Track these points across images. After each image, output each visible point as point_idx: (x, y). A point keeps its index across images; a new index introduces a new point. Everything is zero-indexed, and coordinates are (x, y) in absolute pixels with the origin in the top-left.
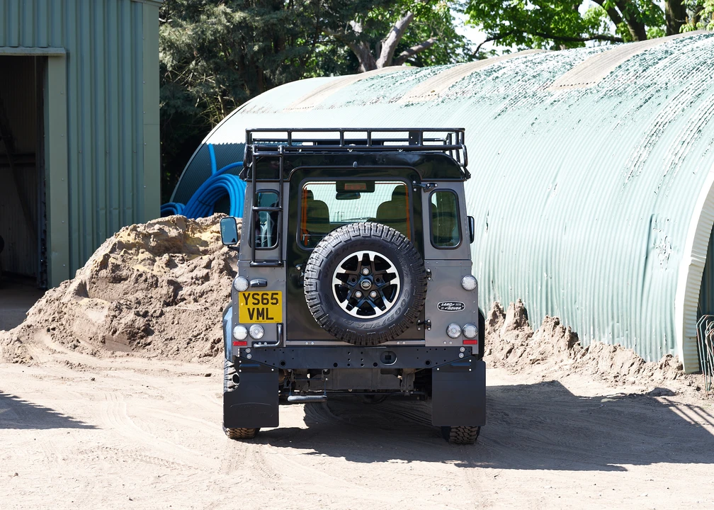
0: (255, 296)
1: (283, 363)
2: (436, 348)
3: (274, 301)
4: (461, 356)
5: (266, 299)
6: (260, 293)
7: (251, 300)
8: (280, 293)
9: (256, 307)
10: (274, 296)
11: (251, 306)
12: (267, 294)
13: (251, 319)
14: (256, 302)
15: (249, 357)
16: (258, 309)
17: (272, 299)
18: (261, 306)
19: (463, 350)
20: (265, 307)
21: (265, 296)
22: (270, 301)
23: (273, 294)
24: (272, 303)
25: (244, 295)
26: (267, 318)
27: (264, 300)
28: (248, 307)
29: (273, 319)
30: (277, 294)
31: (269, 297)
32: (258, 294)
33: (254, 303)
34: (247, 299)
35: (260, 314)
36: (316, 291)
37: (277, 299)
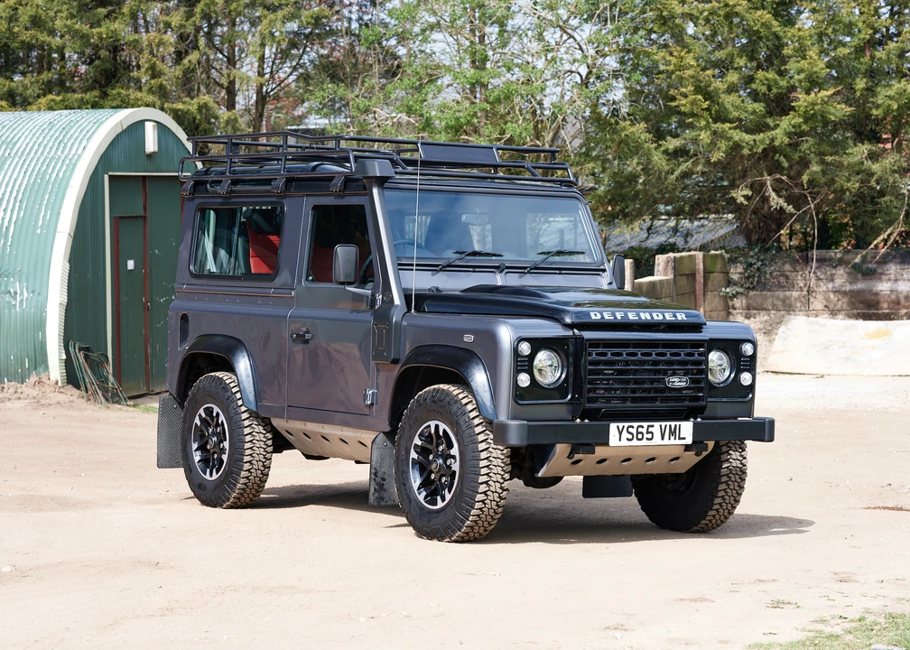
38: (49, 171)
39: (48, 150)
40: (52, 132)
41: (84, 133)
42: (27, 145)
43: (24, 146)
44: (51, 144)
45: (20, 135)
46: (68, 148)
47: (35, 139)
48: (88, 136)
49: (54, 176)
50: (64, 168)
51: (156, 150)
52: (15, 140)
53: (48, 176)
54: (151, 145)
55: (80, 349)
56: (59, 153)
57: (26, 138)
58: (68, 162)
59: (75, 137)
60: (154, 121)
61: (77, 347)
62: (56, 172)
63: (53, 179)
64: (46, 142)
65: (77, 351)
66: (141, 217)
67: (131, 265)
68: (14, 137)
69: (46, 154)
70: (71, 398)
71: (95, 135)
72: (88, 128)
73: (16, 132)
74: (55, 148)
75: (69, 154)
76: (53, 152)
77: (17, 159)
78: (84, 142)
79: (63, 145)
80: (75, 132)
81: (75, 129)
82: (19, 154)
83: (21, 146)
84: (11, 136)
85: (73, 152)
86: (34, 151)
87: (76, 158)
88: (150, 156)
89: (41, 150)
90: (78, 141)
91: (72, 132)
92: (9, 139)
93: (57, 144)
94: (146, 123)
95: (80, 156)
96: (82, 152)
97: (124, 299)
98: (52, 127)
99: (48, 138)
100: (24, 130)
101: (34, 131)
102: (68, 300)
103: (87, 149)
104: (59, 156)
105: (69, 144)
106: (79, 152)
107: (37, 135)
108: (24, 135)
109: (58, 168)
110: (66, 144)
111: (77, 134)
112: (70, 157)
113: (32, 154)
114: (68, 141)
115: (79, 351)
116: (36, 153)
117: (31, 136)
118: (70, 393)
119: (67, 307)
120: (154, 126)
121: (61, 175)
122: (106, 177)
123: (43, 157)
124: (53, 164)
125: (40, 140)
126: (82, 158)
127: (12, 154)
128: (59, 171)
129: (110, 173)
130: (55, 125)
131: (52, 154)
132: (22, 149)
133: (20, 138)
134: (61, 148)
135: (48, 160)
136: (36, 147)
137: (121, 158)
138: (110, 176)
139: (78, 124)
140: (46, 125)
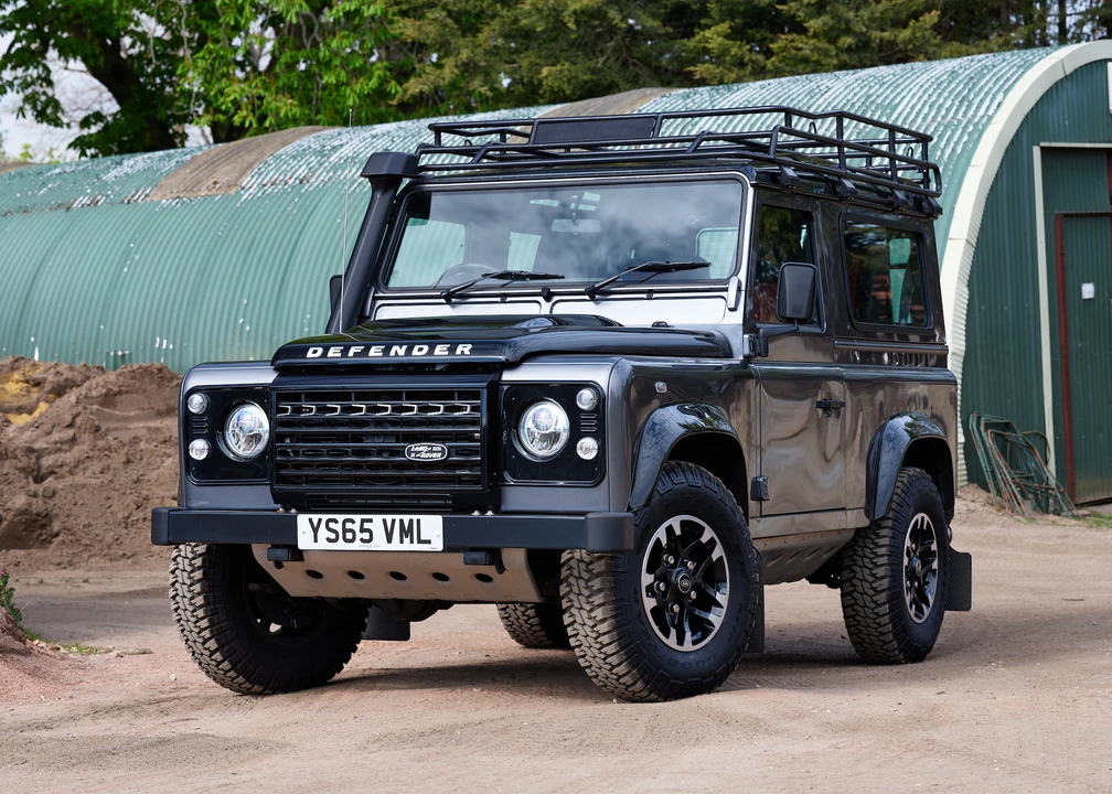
38: (942, 145)
39: (943, 112)
40: (953, 85)
41: (1001, 82)
42: (912, 108)
43: (908, 110)
44: (949, 103)
45: (905, 93)
46: (974, 108)
47: (926, 97)
48: (1006, 86)
49: (948, 151)
50: (965, 138)
52: (897, 101)
53: (939, 153)
55: (987, 426)
56: (960, 116)
57: (913, 97)
58: (971, 128)
59: (986, 89)
61: (982, 423)
62: (952, 145)
63: (946, 156)
64: (941, 101)
65: (982, 429)
66: (1106, 213)
67: (1088, 291)
68: (895, 97)
69: (939, 119)
70: (972, 506)
71: (1018, 84)
72: (1009, 75)
73: (899, 90)
74: (955, 108)
75: (974, 116)
76: (951, 115)
78: (1000, 97)
79: (967, 103)
80: (988, 82)
81: (987, 78)
83: (903, 110)
84: (891, 97)
85: (981, 113)
86: (922, 115)
87: (984, 121)
89: (933, 113)
90: (990, 96)
91: (982, 83)
92: (888, 101)
93: (957, 103)
94: (1109, 64)
95: (990, 119)
96: (996, 111)
97: (1076, 345)
98: (954, 79)
99: (946, 94)
100: (911, 87)
101: (926, 86)
102: (966, 347)
103: (1003, 106)
104: (960, 122)
105: (977, 101)
106: (990, 113)
107: (930, 91)
108: (911, 93)
109: (955, 139)
110: (971, 103)
111: (990, 85)
112: (976, 120)
114: (976, 96)
115: (986, 429)
116: (924, 119)
117: (920, 93)
118: (970, 497)
119: (965, 358)
121: (959, 150)
122: (1037, 151)
123: (935, 124)
124: (949, 133)
125: (934, 98)
126: (994, 120)
128: (957, 143)
129: (1042, 144)
130: (959, 75)
131: (949, 118)
132: (905, 114)
133: (904, 97)
134: (964, 109)
135: (942, 128)
136: (926, 110)
137: (1064, 120)
138: (1043, 149)
139: (995, 70)
140: (945, 77)
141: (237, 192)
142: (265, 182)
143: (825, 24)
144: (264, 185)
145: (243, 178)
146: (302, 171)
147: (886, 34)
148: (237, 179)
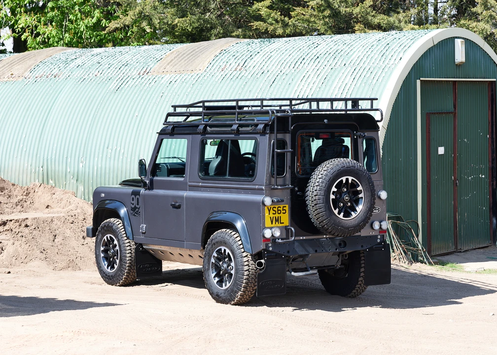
0: (274, 209)
1: (288, 252)
2: (366, 237)
3: (284, 211)
4: (379, 241)
5: (280, 210)
6: (277, 206)
7: (272, 211)
8: (287, 206)
9: (274, 216)
10: (284, 208)
11: (272, 216)
12: (280, 207)
13: (272, 224)
14: (274, 212)
15: (271, 249)
16: (275, 217)
17: (283, 210)
18: (277, 215)
19: (379, 237)
20: (279, 215)
21: (279, 209)
22: (282, 212)
23: (283, 207)
24: (283, 213)
25: (268, 208)
26: (281, 223)
27: (279, 212)
28: (270, 216)
29: (283, 223)
30: (286, 207)
31: (281, 209)
32: (275, 208)
33: (273, 214)
34: (269, 211)
35: (277, 220)
36: (323, 203)
37: (285, 210)
38: (372, 77)
39: (373, 60)
40: (379, 47)
41: (402, 47)
42: (358, 57)
43: (356, 58)
44: (376, 56)
45: (355, 50)
46: (388, 59)
47: (365, 52)
48: (405, 49)
49: (375, 81)
50: (383, 74)
51: (464, 60)
53: (370, 81)
54: (460, 56)
55: (389, 218)
56: (381, 63)
57: (359, 52)
58: (386, 70)
59: (395, 50)
60: (463, 38)
63: (374, 83)
64: (373, 55)
66: (452, 113)
67: (441, 150)
68: (351, 51)
69: (371, 64)
71: (410, 49)
72: (406, 43)
73: (352, 48)
74: (379, 59)
75: (388, 64)
76: (377, 62)
77: (350, 68)
78: (401, 54)
79: (384, 57)
80: (396, 46)
81: (396, 44)
82: (352, 64)
83: (354, 58)
84: (349, 51)
85: (392, 62)
86: (363, 61)
87: (393, 66)
88: (460, 65)
89: (368, 61)
90: (397, 54)
91: (393, 47)
93: (380, 56)
94: (456, 39)
95: (396, 65)
96: (399, 62)
97: (434, 177)
98: (379, 44)
99: (375, 51)
100: (358, 46)
101: (366, 46)
103: (402, 59)
104: (381, 66)
105: (390, 56)
106: (396, 62)
107: (367, 50)
108: (358, 50)
109: (378, 75)
111: (397, 48)
113: (361, 64)
114: (390, 53)
116: (364, 63)
117: (363, 50)
120: (462, 42)
121: (380, 80)
122: (418, 82)
123: (369, 66)
124: (376, 71)
125: (369, 53)
126: (398, 66)
127: (347, 65)
129: (421, 79)
130: (382, 42)
131: (376, 64)
132: (354, 61)
133: (355, 52)
134: (383, 60)
135: (372, 69)
136: (365, 59)
137: (433, 67)
138: (421, 81)
139: (400, 40)
140: (375, 42)
141: (23, 80)
142: (37, 76)
143: (317, 4)
144: (36, 78)
145: (26, 73)
146: (55, 72)
147: (348, 9)
148: (23, 73)
